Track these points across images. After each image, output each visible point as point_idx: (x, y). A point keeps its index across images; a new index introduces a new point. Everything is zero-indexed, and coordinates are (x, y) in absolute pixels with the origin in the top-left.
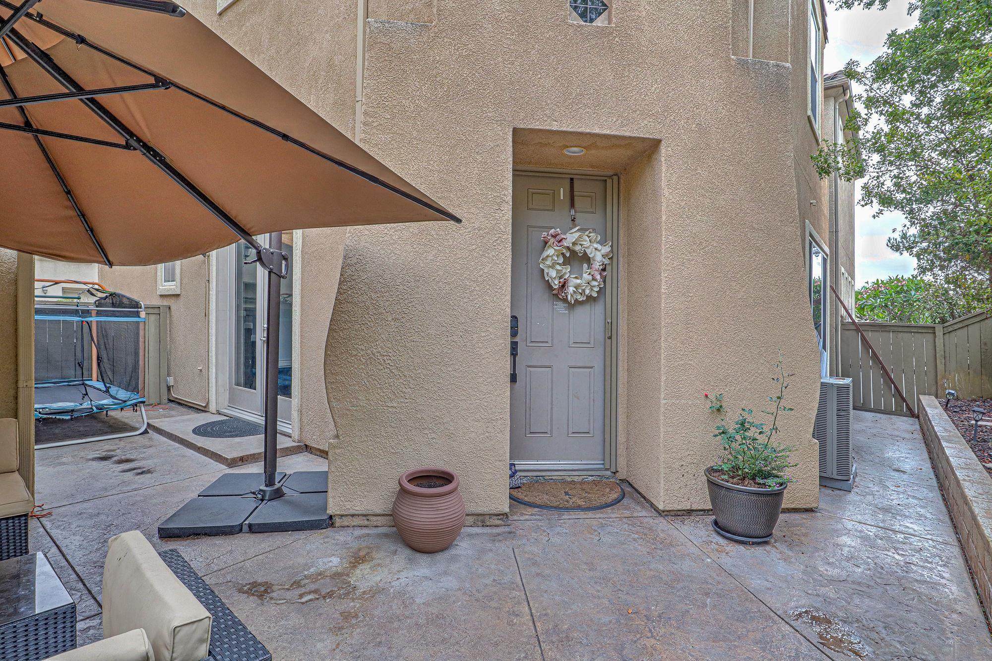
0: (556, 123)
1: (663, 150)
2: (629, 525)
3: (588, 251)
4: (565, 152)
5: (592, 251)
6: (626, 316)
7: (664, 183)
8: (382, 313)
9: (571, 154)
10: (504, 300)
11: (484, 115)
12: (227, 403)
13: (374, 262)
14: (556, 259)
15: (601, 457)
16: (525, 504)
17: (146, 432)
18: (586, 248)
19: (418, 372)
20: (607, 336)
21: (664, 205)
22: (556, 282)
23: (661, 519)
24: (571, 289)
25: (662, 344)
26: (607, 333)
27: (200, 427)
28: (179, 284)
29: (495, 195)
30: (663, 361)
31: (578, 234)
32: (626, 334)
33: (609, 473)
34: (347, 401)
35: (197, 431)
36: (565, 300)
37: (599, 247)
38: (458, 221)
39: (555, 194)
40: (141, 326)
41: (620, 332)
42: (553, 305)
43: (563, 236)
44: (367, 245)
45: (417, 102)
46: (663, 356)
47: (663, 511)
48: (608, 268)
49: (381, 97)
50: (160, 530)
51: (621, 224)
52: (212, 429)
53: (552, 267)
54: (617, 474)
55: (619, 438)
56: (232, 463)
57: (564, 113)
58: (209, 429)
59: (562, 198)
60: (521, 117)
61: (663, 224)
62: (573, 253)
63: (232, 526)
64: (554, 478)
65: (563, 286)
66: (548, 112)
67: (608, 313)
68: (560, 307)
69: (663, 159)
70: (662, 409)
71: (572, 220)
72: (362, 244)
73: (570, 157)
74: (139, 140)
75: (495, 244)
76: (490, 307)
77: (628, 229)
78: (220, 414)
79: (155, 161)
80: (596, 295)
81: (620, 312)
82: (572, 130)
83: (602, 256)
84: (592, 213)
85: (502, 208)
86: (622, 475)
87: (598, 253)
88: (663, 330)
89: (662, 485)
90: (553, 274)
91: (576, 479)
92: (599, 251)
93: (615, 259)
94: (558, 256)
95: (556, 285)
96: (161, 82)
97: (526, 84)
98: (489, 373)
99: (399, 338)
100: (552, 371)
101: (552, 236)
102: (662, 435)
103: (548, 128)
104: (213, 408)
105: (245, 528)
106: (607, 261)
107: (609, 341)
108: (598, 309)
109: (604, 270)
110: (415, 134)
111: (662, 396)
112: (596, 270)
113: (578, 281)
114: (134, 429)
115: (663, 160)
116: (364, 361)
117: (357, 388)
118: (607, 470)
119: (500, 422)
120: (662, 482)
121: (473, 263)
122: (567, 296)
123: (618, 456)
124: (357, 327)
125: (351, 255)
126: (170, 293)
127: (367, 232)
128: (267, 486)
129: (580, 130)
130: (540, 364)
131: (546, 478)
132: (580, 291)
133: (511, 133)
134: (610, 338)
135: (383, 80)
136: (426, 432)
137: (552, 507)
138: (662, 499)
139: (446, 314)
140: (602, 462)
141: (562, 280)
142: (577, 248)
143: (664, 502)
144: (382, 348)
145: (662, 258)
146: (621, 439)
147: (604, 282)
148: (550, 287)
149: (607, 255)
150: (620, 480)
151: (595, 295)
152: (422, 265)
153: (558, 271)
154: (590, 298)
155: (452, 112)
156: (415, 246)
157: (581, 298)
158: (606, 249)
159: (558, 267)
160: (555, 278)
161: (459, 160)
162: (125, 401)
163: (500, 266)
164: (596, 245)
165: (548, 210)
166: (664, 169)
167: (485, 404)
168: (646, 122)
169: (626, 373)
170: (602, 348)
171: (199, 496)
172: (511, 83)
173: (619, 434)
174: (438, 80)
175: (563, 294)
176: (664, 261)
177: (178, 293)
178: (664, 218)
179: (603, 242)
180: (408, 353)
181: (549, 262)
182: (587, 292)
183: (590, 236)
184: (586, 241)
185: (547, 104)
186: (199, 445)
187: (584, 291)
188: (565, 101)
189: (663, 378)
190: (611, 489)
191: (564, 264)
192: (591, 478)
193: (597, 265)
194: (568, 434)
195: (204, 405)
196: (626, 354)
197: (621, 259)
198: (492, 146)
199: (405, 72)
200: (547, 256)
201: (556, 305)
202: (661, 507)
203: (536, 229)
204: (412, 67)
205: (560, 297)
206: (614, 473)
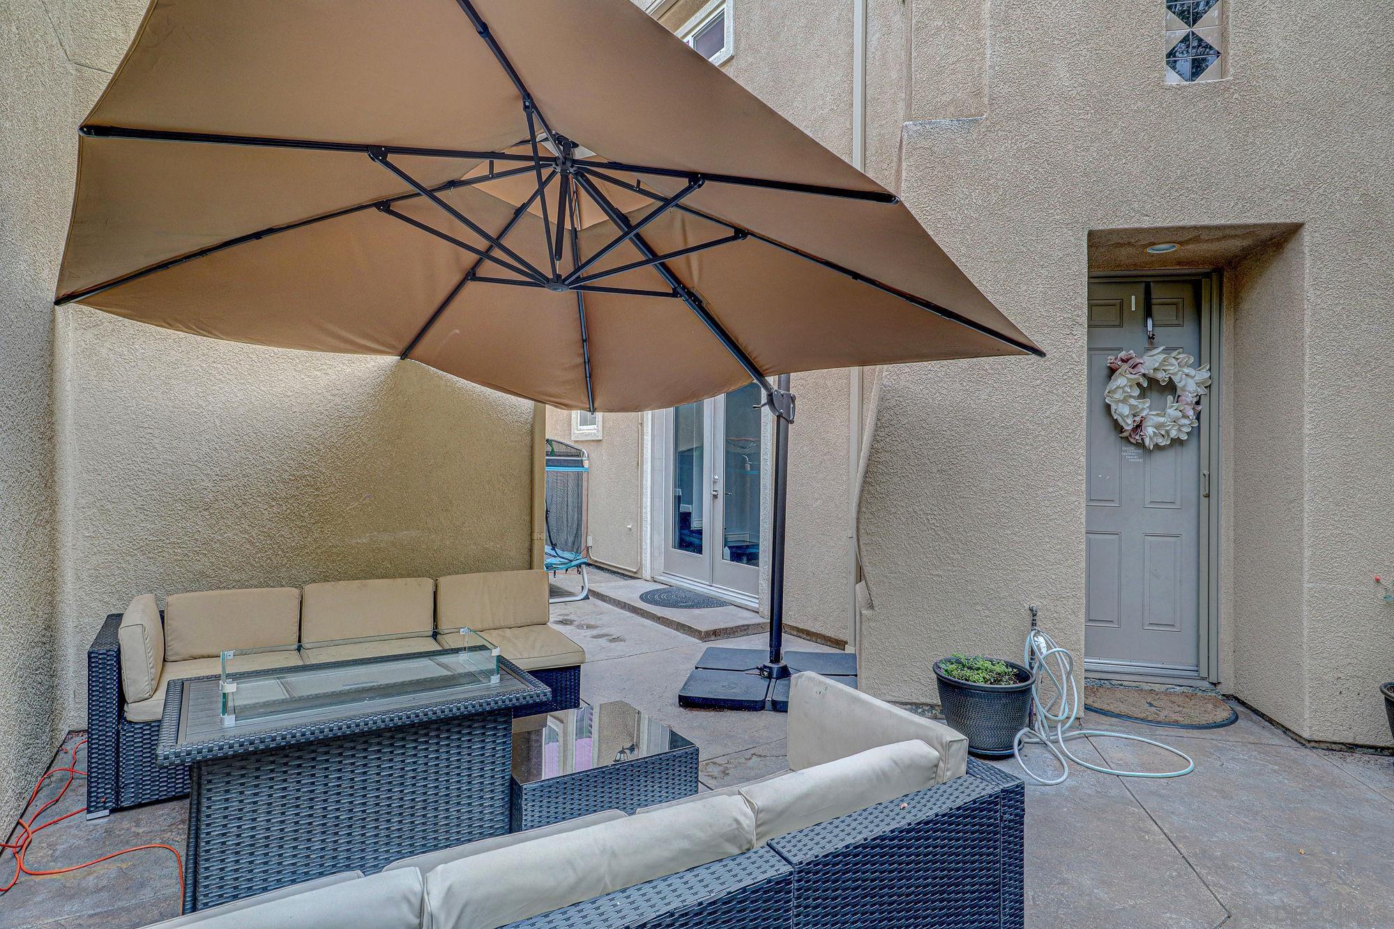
0: (1148, 218)
1: (1306, 236)
2: (1259, 752)
3: (1176, 379)
4: (1149, 250)
5: (1181, 377)
6: (1232, 466)
7: (1308, 283)
8: (925, 464)
9: (1157, 252)
10: (1077, 447)
11: (1050, 219)
12: (663, 569)
13: (916, 404)
14: (1129, 391)
15: (1194, 661)
16: (1096, 712)
17: (587, 598)
18: (1172, 374)
19: (969, 535)
20: (1203, 493)
21: (1308, 313)
22: (1129, 421)
23: (1307, 751)
24: (1150, 431)
25: (1306, 506)
26: (1202, 489)
27: (647, 593)
28: (601, 429)
29: (1065, 316)
30: (1306, 529)
31: (1162, 356)
32: (1231, 490)
33: (1205, 684)
34: (884, 567)
35: (644, 597)
36: (1141, 445)
37: (1192, 372)
38: (1039, 353)
39: (1122, 306)
40: (585, 476)
41: (1222, 487)
42: (1121, 451)
43: (1138, 361)
44: (908, 384)
45: (966, 212)
46: (1306, 521)
47: (1309, 741)
48: (1204, 401)
49: (922, 211)
50: (681, 698)
51: (1223, 339)
52: (659, 597)
53: (1124, 401)
54: (1219, 687)
55: (1221, 636)
56: (707, 636)
57: (1158, 205)
58: (656, 597)
59: (1133, 309)
60: (1100, 216)
61: (1306, 339)
62: (1153, 382)
63: (756, 702)
64: (1124, 683)
65: (1138, 427)
66: (1136, 205)
67: (1204, 462)
68: (1131, 454)
69: (1306, 250)
70: (1306, 597)
71: (1149, 338)
72: (902, 383)
73: (1153, 255)
74: (684, 288)
75: (1066, 377)
76: (1059, 456)
77: (1235, 346)
78: (655, 581)
79: (694, 305)
80: (1186, 438)
81: (1223, 459)
82: (1170, 225)
83: (1197, 383)
84: (1178, 325)
85: (1075, 333)
86: (1228, 687)
87: (1190, 380)
88: (1307, 486)
89: (1307, 704)
90: (1125, 410)
91: (1156, 687)
92: (1192, 377)
93: (1214, 388)
94: (1131, 387)
95: (1128, 425)
96: (740, 233)
97: (1105, 173)
98: (1058, 538)
99: (946, 493)
100: (1120, 540)
101: (1123, 361)
102: (1305, 633)
103: (1136, 225)
104: (647, 573)
105: (768, 705)
106: (1201, 391)
107: (1204, 501)
108: (1189, 455)
109: (1198, 403)
110: (963, 250)
111: (1306, 577)
112: (1188, 404)
113: (1162, 420)
114: (570, 594)
115: (1306, 252)
116: (904, 520)
117: (895, 551)
118: (1203, 679)
119: (1072, 601)
120: (1307, 698)
121: (1037, 402)
122: (1142, 439)
123: (1221, 661)
124: (896, 479)
125: (889, 396)
126: (589, 439)
127: (908, 370)
128: (771, 662)
129: (1181, 224)
130: (1102, 529)
131: (1113, 682)
132: (1163, 433)
133: (1086, 237)
134: (1208, 496)
135: (924, 191)
136: (978, 607)
137: (1136, 718)
138: (1308, 723)
139: (1003, 465)
140: (1195, 668)
141: (1138, 419)
142: (1160, 376)
143: (1310, 728)
144: (926, 506)
145: (1305, 386)
146: (1226, 636)
147: (1198, 418)
148: (1118, 428)
149: (1203, 383)
150: (1224, 695)
151: (1184, 437)
152: (973, 406)
153: (1132, 407)
154: (1177, 442)
155: (1009, 219)
156: (965, 384)
157: (1163, 442)
158: (1203, 374)
159: (1133, 401)
160: (1127, 416)
161: (1019, 277)
162: (571, 561)
163: (1072, 405)
164: (1186, 370)
165: (1114, 326)
166: (1308, 263)
167: (1054, 577)
168: (1280, 202)
169: (1232, 545)
170: (1193, 511)
171: (697, 668)
172: (1086, 175)
173: (1221, 630)
174: (991, 182)
175: (1137, 437)
176: (1307, 390)
177: (600, 438)
178: (1308, 331)
179: (1198, 364)
180: (957, 512)
181: (1118, 396)
182: (1174, 434)
183: (1177, 359)
184: (1172, 365)
185: (1135, 196)
186: (659, 615)
187: (1167, 432)
188: (1160, 188)
189: (1307, 553)
190: (1215, 706)
191: (1140, 397)
192: (1178, 688)
193: (1189, 397)
194: (1143, 625)
195: (635, 570)
196: (1232, 519)
197: (1224, 387)
198: (1061, 256)
199: (950, 178)
200: (1118, 387)
201: (1126, 451)
202: (1306, 735)
203: (1097, 352)
204: (959, 172)
205: (1132, 440)
206: (1214, 684)
